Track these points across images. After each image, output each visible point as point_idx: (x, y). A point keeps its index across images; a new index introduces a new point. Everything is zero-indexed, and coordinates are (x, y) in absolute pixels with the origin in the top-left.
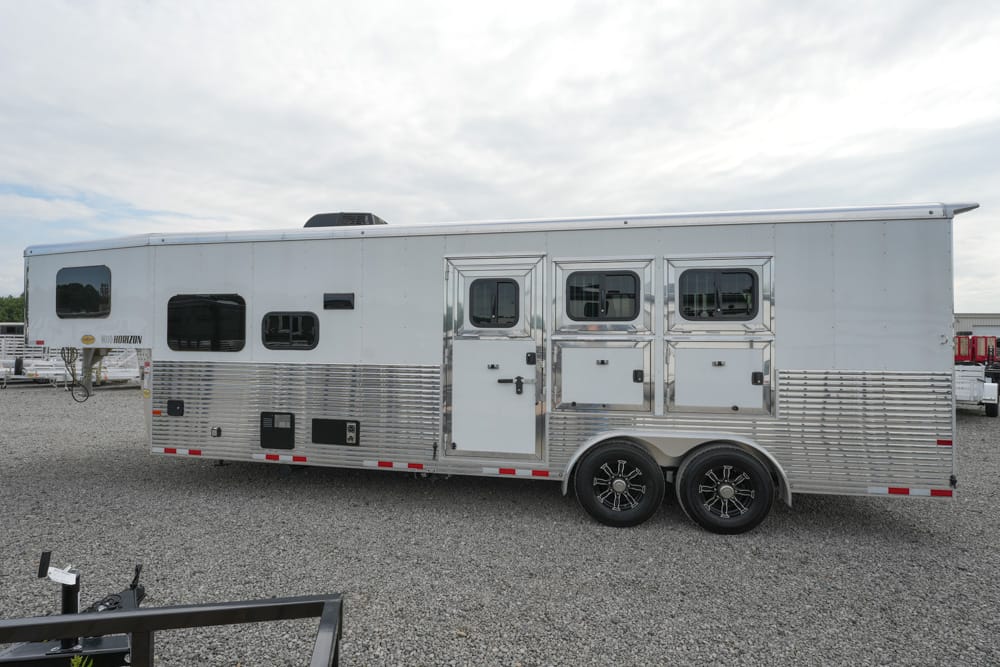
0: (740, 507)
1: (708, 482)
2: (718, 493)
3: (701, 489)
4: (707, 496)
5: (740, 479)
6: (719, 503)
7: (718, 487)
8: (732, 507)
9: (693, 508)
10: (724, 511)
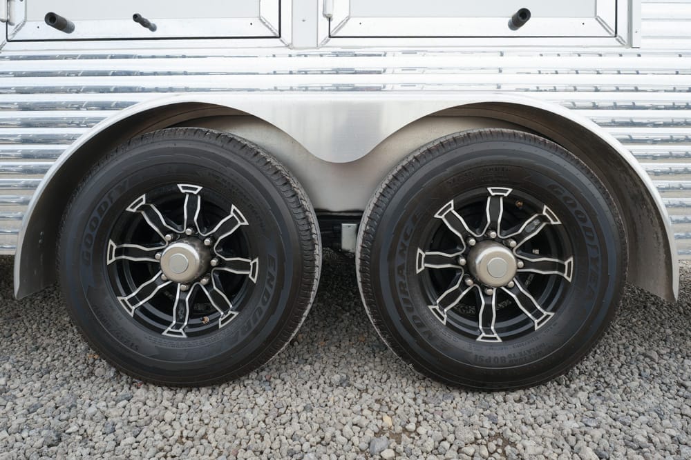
0: (531, 308)
1: (444, 240)
2: (469, 270)
3: (423, 260)
4: (441, 280)
5: (530, 227)
6: (472, 299)
7: (470, 253)
8: (507, 309)
9: (396, 318)
10: (487, 323)
